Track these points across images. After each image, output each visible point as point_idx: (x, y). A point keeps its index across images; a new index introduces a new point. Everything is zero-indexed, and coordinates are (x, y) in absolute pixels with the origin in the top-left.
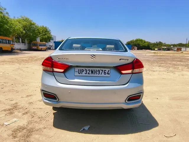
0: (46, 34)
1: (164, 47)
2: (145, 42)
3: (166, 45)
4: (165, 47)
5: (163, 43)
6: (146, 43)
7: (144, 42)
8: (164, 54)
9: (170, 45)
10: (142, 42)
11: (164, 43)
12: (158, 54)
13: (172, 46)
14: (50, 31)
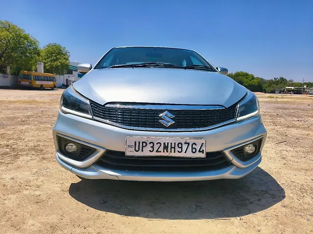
0: (57, 59)
1: (290, 88)
2: (253, 78)
3: (294, 84)
4: (293, 88)
5: (288, 80)
6: (255, 80)
7: (250, 78)
8: (290, 100)
9: (302, 85)
10: (247, 78)
11: (290, 81)
12: (278, 100)
13: (305, 86)
14: (68, 54)
